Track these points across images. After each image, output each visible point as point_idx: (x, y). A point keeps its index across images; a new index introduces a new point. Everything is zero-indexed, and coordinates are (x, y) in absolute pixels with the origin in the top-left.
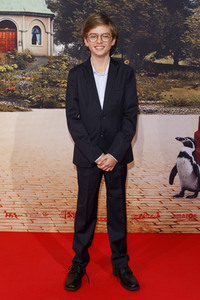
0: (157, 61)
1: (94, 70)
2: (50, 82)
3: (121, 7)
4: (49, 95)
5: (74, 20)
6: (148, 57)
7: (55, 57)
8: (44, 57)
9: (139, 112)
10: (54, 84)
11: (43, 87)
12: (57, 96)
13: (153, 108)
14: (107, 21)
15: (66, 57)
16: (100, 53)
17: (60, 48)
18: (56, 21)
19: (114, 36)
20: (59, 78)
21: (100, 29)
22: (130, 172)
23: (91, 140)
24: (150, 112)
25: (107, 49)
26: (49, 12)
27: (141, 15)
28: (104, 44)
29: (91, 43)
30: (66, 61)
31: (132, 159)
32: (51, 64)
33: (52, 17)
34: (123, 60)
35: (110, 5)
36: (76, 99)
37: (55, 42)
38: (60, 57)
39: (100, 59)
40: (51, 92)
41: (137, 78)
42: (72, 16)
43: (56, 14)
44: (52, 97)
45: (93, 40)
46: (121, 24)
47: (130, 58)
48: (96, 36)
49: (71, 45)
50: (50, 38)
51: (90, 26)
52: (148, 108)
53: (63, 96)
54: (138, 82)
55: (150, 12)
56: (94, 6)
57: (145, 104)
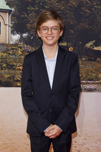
0: (95, 48)
1: (45, 56)
2: (8, 65)
3: (66, 4)
4: (7, 76)
5: (28, 14)
6: (88, 45)
7: (12, 45)
8: (3, 44)
9: (81, 90)
10: (11, 67)
11: (2, 69)
12: (13, 77)
13: (93, 87)
14: (56, 16)
15: (21, 44)
16: (50, 42)
17: (16, 37)
18: (13, 15)
19: (61, 28)
20: (15, 62)
21: (50, 23)
22: (73, 140)
23: (42, 114)
24: (90, 90)
25: (56, 39)
26: (7, 8)
27: (82, 11)
28: (53, 35)
29: (43, 34)
30: (21, 48)
31: (76, 130)
32: (9, 50)
33: (10, 12)
34: (68, 47)
35: (57, 2)
36: (30, 81)
37: (13, 32)
38: (16, 45)
39: (51, 48)
40: (8, 74)
41: (80, 62)
42: (26, 11)
43: (13, 9)
44: (10, 78)
45: (44, 32)
46: (67, 18)
47: (74, 46)
48: (47, 28)
49: (25, 35)
50: (9, 29)
51: (42, 20)
52: (88, 87)
53: (19, 77)
54: (81, 66)
55: (90, 8)
56: (44, 3)
57: (87, 83)
